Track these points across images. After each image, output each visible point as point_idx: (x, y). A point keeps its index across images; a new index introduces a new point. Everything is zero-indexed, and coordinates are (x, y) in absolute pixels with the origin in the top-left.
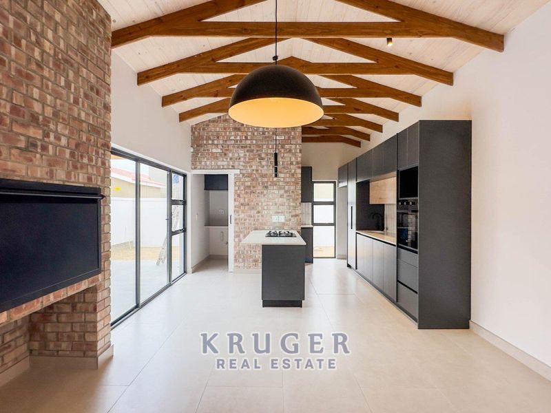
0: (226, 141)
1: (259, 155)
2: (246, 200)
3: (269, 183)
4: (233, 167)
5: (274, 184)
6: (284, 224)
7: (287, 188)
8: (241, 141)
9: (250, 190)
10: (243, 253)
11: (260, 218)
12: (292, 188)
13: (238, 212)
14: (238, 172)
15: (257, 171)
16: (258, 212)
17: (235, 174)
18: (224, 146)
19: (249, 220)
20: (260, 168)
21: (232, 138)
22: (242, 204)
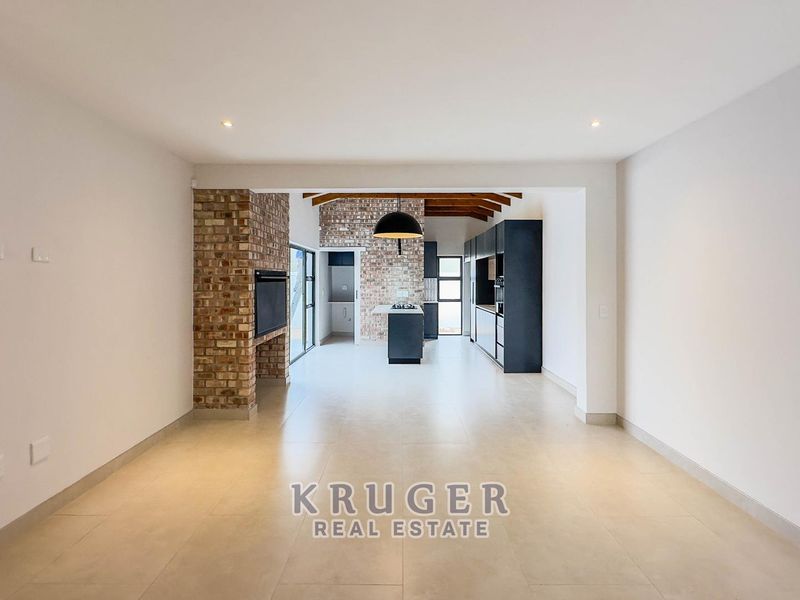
0: (353, 220)
2: (372, 276)
3: (394, 260)
4: (359, 245)
5: (398, 261)
6: (408, 299)
7: (410, 265)
9: (376, 266)
10: (369, 326)
11: (385, 293)
12: (416, 265)
13: (364, 287)
14: (364, 249)
16: (383, 288)
17: (361, 252)
18: (351, 224)
19: (375, 295)
21: (359, 217)
22: (368, 280)
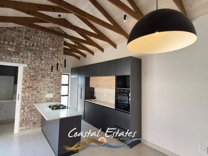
0: (19, 44)
1: (41, 57)
2: (30, 84)
3: (45, 74)
4: (23, 62)
5: (48, 75)
6: (52, 98)
7: (55, 77)
8: (29, 46)
9: (34, 78)
10: (26, 119)
11: (39, 96)
13: (24, 92)
14: (26, 66)
15: (38, 66)
16: (38, 92)
17: (24, 67)
18: (17, 47)
19: (32, 97)
20: (40, 65)
21: (24, 43)
22: (27, 87)
